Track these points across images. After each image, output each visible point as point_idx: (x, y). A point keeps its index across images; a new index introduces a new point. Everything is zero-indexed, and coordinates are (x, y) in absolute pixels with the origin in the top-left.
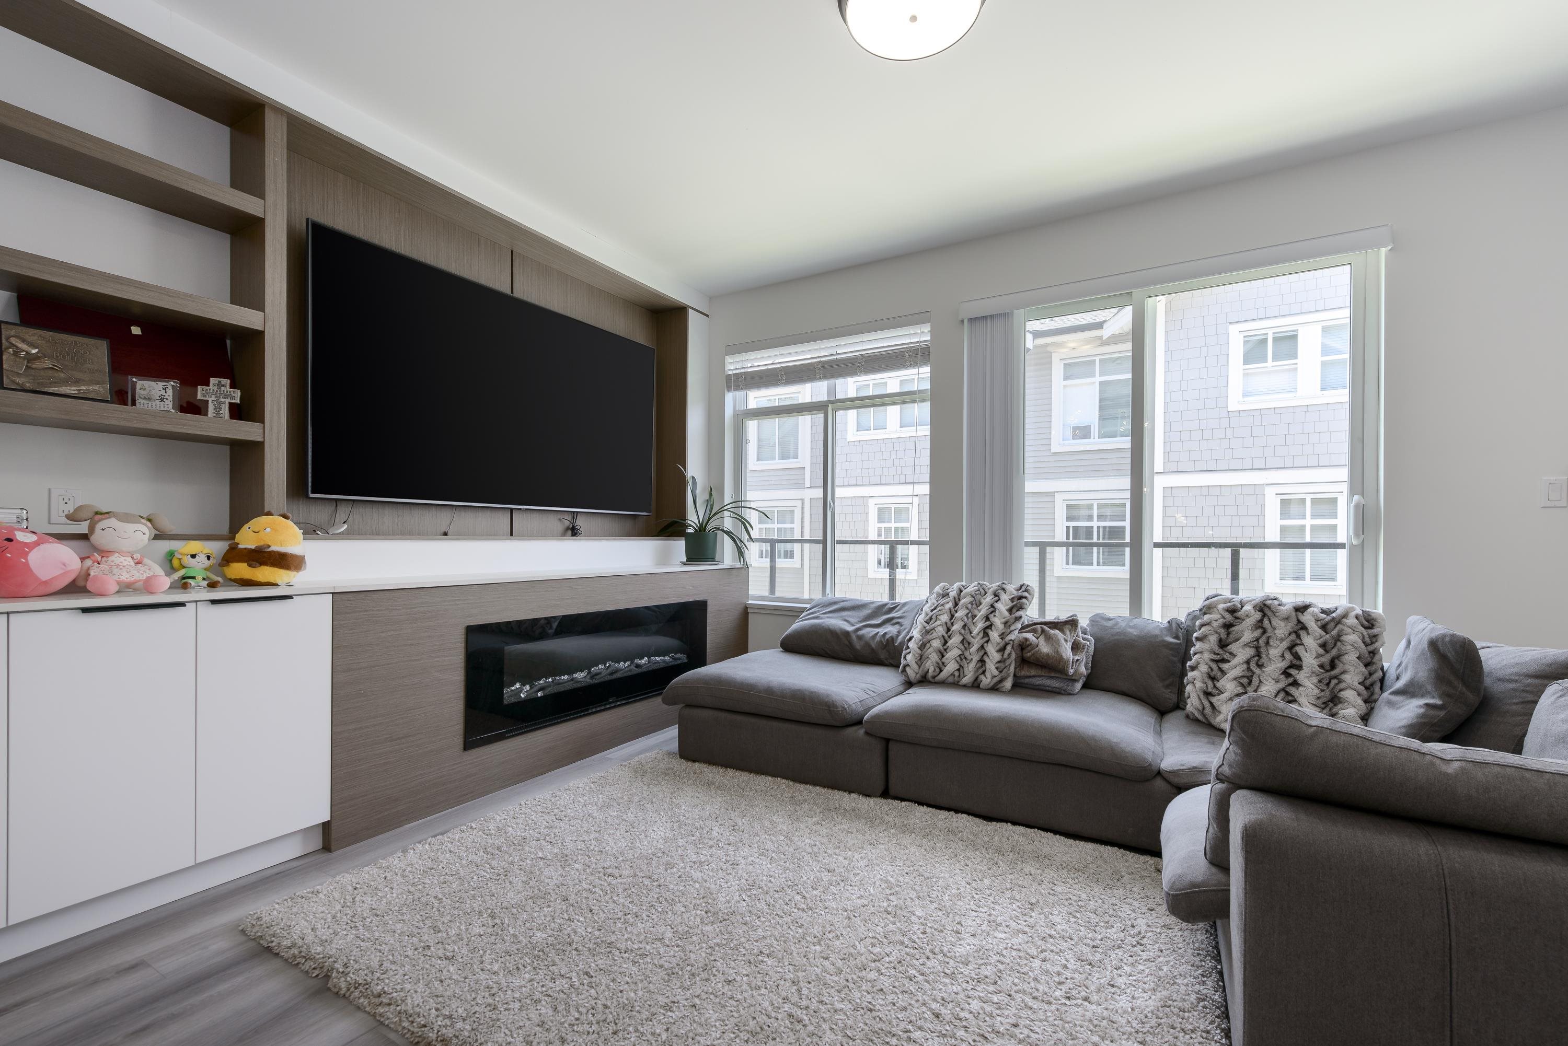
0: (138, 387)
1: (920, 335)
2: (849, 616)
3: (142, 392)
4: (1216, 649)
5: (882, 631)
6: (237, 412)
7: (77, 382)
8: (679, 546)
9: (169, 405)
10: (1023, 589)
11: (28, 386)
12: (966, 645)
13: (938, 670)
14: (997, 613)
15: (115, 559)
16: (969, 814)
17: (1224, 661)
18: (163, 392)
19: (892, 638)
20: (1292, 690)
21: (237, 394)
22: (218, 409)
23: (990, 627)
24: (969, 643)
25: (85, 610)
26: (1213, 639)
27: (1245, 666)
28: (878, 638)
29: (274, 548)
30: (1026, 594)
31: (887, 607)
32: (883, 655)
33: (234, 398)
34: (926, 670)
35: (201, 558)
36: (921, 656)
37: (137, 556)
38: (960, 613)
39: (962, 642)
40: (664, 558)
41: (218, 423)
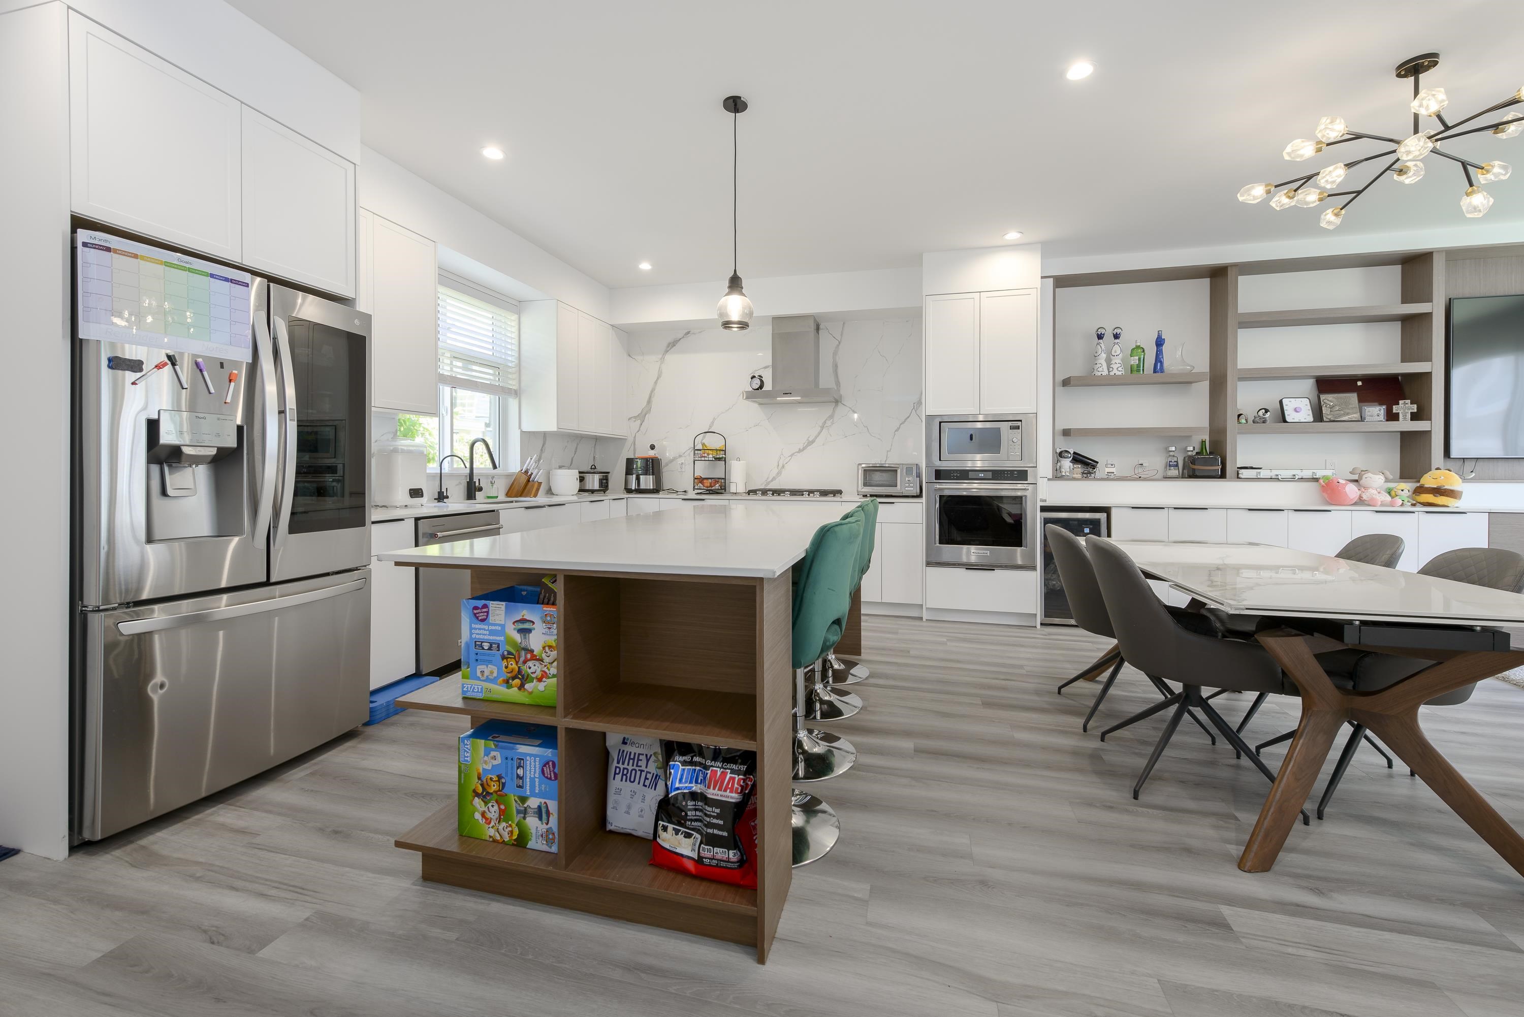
0: (1367, 411)
3: (1368, 413)
6: (1415, 417)
7: (1348, 414)
9: (1382, 417)
11: (1332, 419)
15: (1371, 491)
18: (1379, 412)
22: (1405, 416)
25: (1377, 512)
29: (1446, 487)
33: (1413, 409)
35: (1406, 491)
37: (1378, 490)
41: (1405, 424)
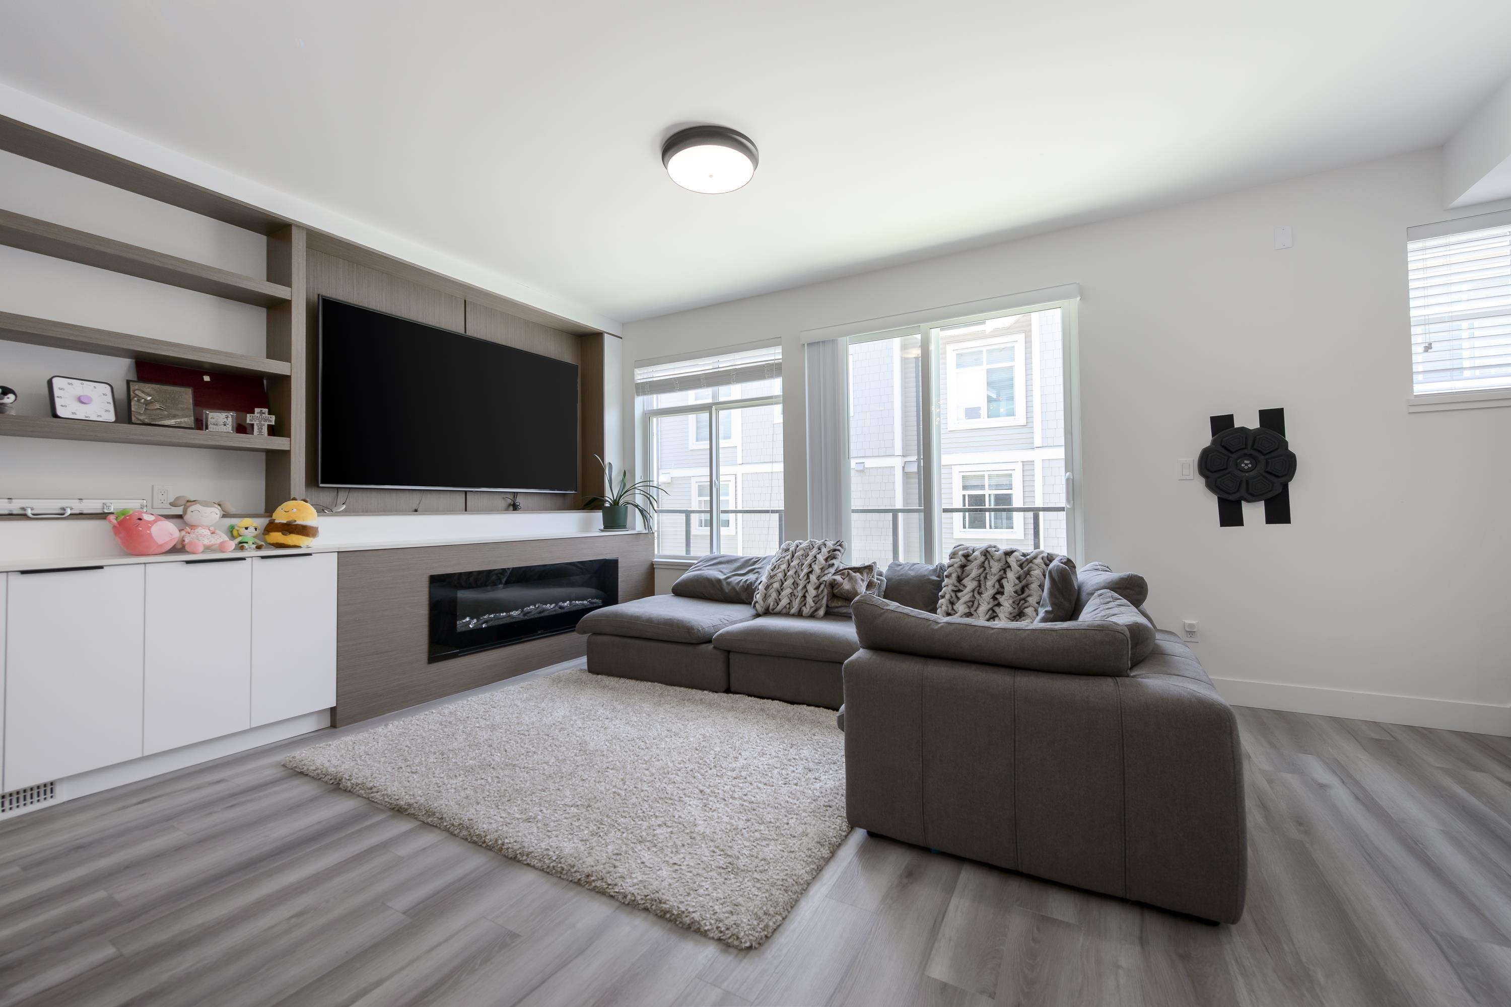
0: (210, 417)
1: (774, 354)
2: (724, 568)
3: (212, 420)
4: (955, 582)
5: (744, 578)
6: (273, 431)
7: (175, 417)
8: (598, 516)
9: (229, 428)
10: (838, 544)
11: (147, 421)
12: (796, 585)
13: (776, 604)
14: (817, 562)
15: (200, 531)
16: (780, 700)
17: (960, 591)
18: (225, 420)
19: (751, 583)
20: (996, 609)
21: (273, 418)
22: (260, 429)
23: (811, 572)
24: (797, 584)
25: (188, 562)
26: (954, 576)
27: (972, 594)
28: (741, 584)
29: (299, 522)
30: (839, 548)
31: (752, 561)
32: (744, 596)
33: (270, 421)
34: (768, 604)
35: (252, 529)
36: (766, 595)
37: (212, 529)
38: (795, 563)
39: (793, 584)
40: (586, 526)
41: (261, 439)
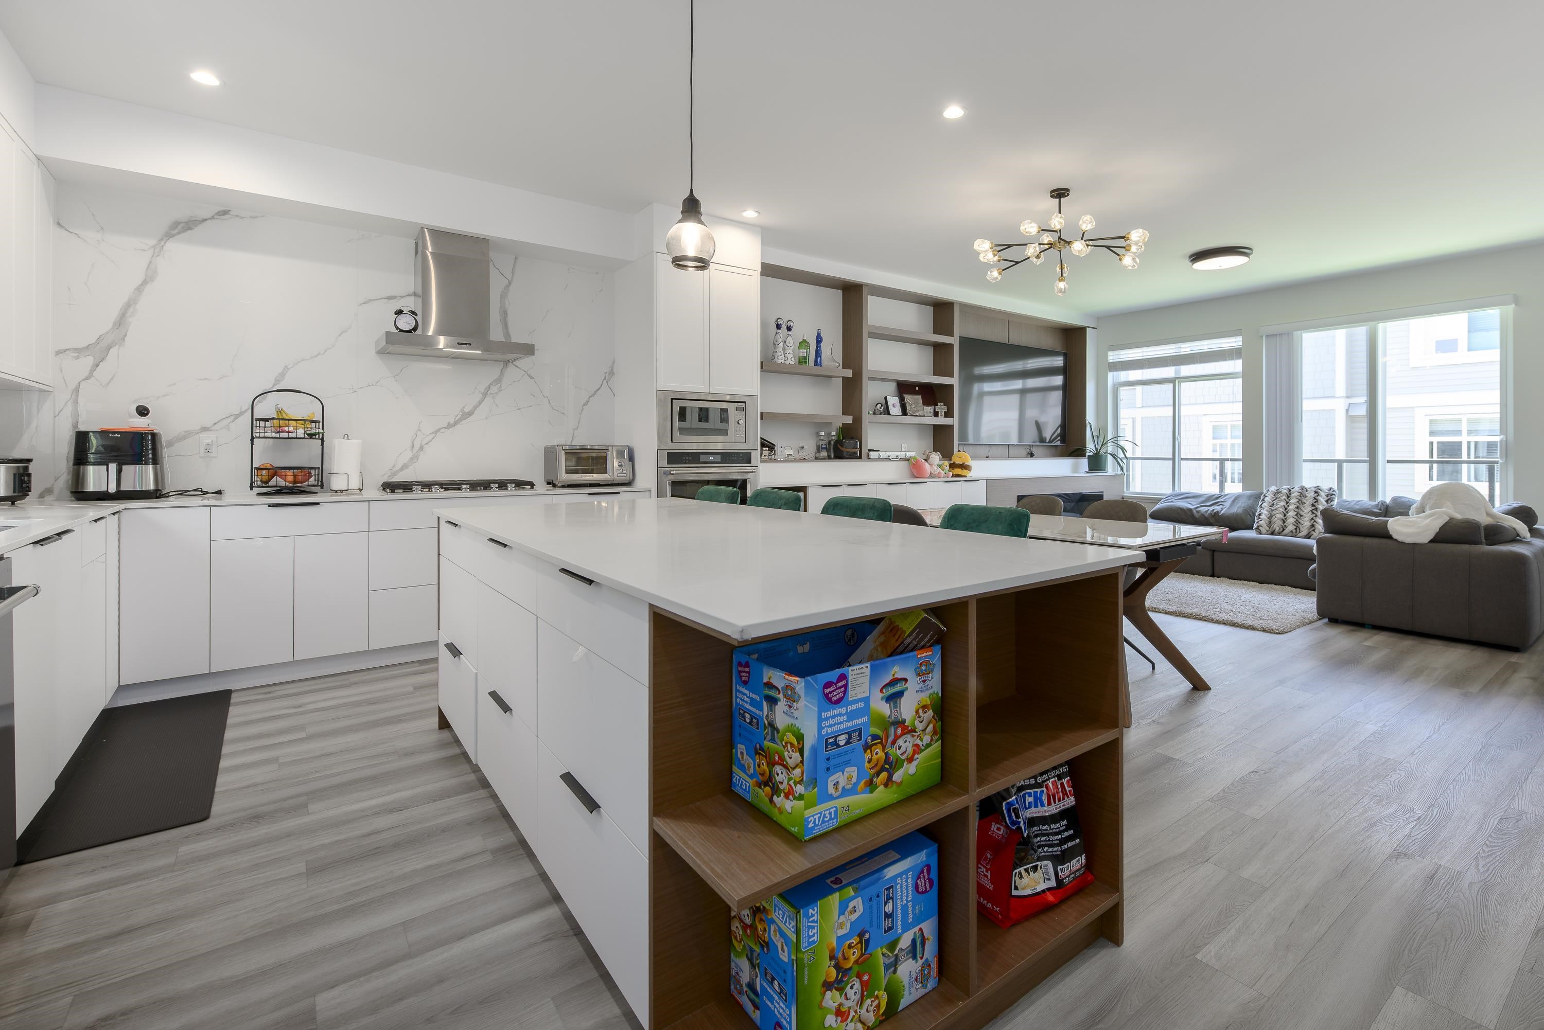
0: (923, 408)
2: (1191, 501)
9: (930, 413)
15: (934, 467)
18: (928, 410)
21: (946, 408)
22: (941, 414)
25: (945, 482)
29: (966, 463)
40: (1075, 469)
41: (942, 421)
